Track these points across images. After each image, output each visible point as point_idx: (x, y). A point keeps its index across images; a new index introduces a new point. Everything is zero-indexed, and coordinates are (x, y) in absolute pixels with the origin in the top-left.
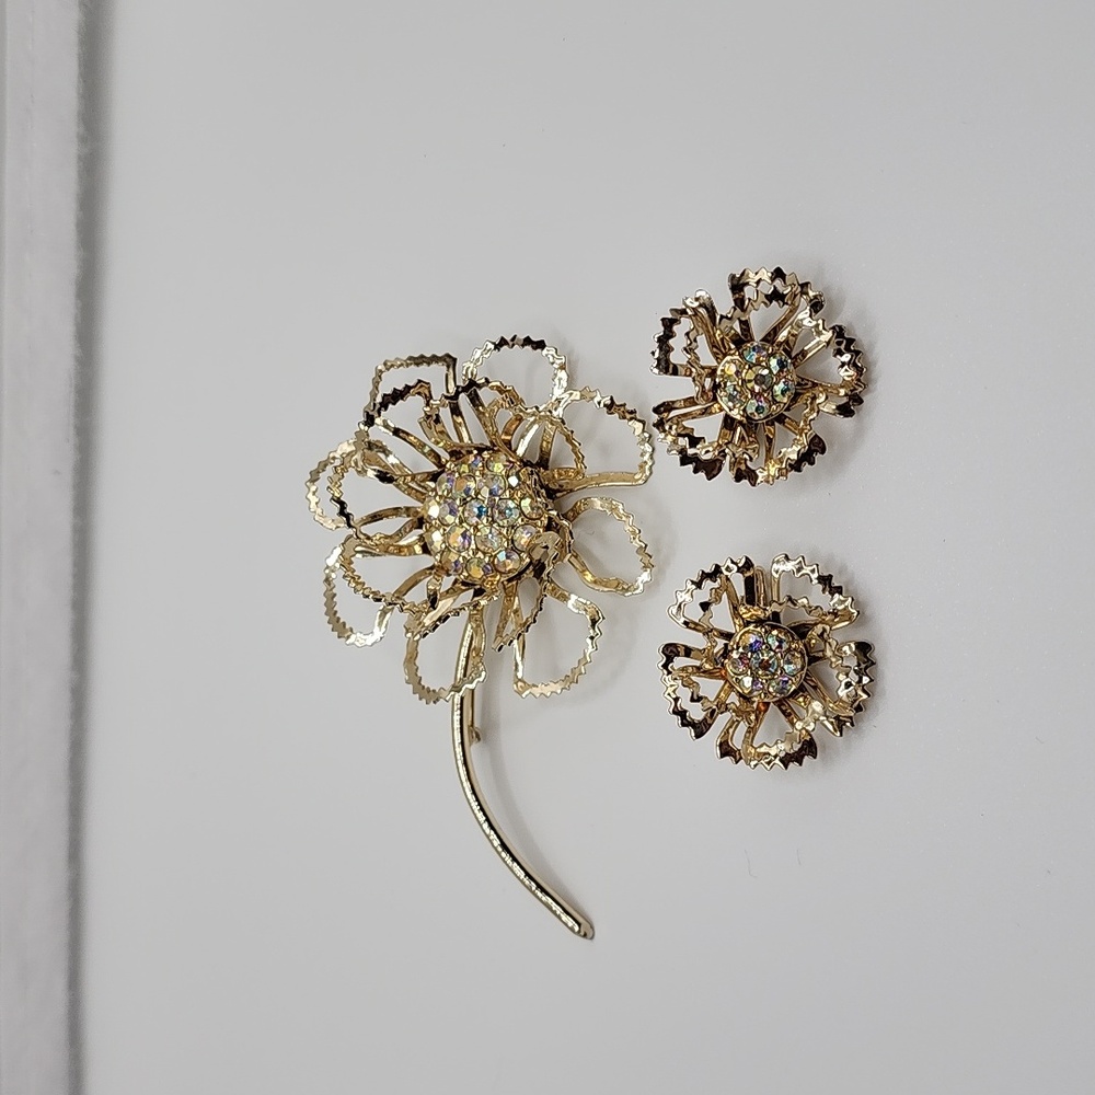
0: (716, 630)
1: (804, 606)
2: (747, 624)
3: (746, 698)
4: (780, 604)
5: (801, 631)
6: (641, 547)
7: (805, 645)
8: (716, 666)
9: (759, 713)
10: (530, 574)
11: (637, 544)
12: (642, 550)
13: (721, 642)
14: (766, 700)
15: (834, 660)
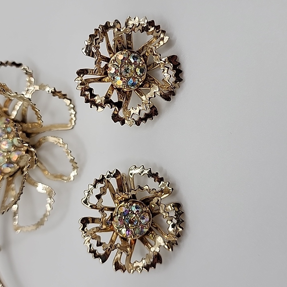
0: (106, 207)
1: (147, 190)
2: (121, 202)
3: (124, 239)
4: (135, 190)
5: (147, 202)
6: (71, 159)
7: (149, 208)
8: (108, 225)
9: (132, 246)
10: (19, 172)
11: (70, 157)
12: (72, 161)
13: (108, 213)
14: (134, 238)
15: (164, 214)
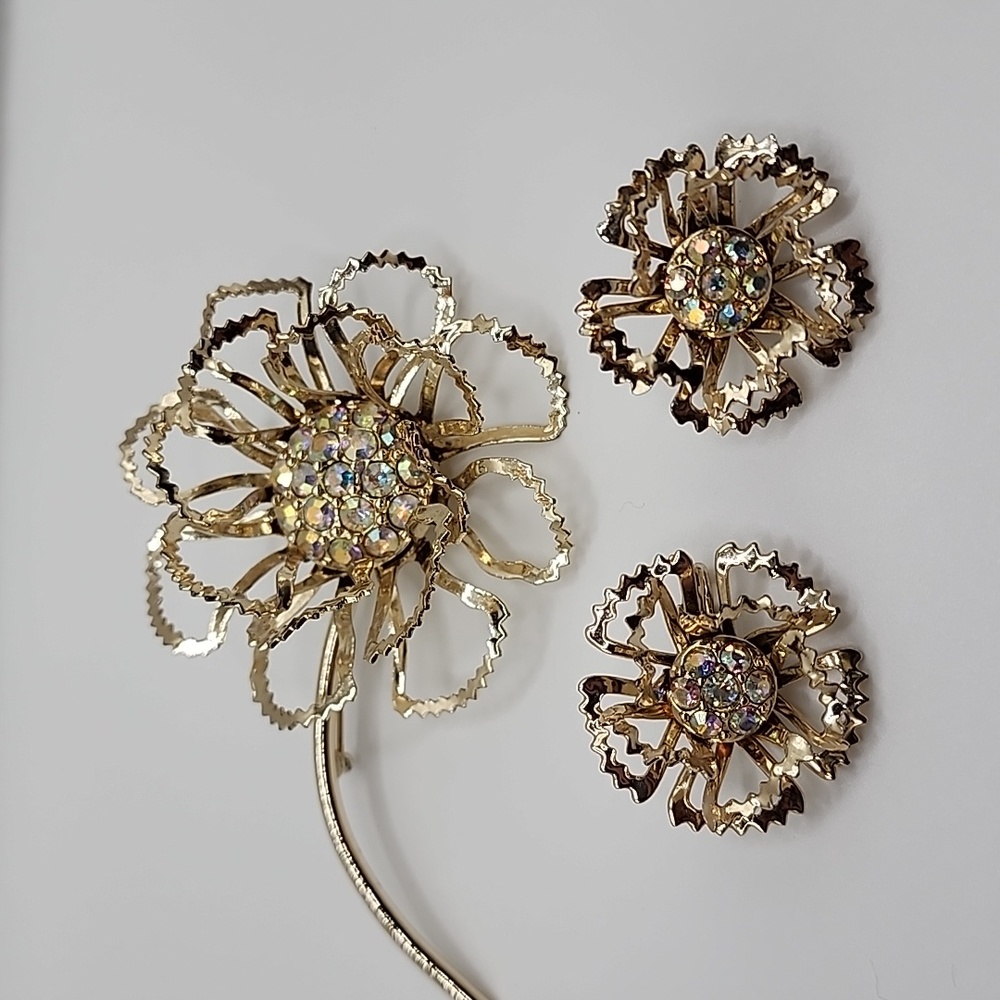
0: (651, 652)
1: (767, 608)
2: (692, 640)
3: (700, 740)
4: (734, 609)
5: (764, 643)
6: (557, 521)
7: (771, 661)
8: (654, 701)
9: (719, 758)
10: (411, 555)
11: (551, 517)
12: (558, 525)
13: (660, 669)
14: (728, 741)
15: (813, 676)
